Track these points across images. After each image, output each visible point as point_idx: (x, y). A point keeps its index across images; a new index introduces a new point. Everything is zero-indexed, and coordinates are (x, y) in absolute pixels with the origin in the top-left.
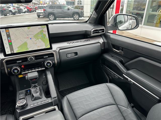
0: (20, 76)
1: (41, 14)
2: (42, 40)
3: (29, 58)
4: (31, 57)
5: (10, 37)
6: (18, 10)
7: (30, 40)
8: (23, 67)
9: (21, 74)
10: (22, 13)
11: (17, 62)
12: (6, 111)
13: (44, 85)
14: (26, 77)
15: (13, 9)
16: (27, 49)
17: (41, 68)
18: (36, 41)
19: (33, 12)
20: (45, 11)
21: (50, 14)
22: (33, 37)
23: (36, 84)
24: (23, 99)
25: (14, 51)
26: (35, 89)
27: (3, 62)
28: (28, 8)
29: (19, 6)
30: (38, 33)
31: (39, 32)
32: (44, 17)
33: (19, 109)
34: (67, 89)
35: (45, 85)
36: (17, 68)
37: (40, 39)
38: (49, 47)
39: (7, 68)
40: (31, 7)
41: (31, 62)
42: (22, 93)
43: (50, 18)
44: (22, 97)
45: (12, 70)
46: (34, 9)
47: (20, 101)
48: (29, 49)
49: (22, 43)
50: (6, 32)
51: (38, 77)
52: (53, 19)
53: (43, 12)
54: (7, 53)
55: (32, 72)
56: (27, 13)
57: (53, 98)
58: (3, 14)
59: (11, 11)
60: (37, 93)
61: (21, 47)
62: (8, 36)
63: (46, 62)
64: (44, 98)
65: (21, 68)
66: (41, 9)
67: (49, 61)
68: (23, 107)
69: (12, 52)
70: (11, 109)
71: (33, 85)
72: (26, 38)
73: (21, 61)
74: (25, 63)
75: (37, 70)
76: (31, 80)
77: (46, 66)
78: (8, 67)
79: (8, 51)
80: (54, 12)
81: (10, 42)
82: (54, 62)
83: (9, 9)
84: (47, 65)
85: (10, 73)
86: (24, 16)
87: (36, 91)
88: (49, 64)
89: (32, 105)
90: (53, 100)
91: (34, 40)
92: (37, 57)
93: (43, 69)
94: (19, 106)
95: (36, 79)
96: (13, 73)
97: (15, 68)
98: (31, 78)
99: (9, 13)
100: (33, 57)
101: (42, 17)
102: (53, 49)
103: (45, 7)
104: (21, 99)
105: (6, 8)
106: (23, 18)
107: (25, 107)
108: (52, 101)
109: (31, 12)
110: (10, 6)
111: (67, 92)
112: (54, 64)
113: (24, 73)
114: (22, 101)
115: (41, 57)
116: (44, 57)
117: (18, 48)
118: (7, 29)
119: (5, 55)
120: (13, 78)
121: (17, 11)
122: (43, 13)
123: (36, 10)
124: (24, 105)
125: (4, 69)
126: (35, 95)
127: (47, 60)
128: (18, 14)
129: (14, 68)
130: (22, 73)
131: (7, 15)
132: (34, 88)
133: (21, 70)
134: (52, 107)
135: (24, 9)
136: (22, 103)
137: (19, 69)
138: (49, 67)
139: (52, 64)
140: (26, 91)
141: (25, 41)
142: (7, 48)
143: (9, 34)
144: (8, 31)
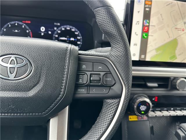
0: (132, 117)
4: (182, 79)
5: (149, 19)
7: (185, 36)
16: (174, 56)
25: (145, 57)
49: (169, 40)
50: (145, 4)
69: (143, 57)
72: (179, 29)
79: (134, 55)
117: (157, 50)
141: (175, 37)
142: (135, 45)
143: (150, 11)
144: (150, 3)
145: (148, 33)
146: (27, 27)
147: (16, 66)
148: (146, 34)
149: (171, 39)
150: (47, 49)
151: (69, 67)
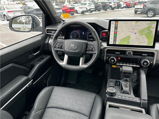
0: (113, 66)
1: (139, 10)
2: (146, 36)
3: (128, 52)
4: (130, 51)
5: (117, 30)
6: (118, 5)
7: (134, 34)
8: (119, 58)
9: (115, 64)
10: (120, 8)
11: (116, 53)
12: (92, 90)
13: (133, 82)
14: (121, 69)
15: (113, 4)
16: (129, 43)
17: (136, 65)
18: (139, 36)
19: (131, 7)
20: (144, 7)
21: (150, 10)
22: (138, 32)
23: (128, 79)
24: (112, 87)
25: (116, 43)
26: (126, 83)
27: (104, 50)
28: (127, 4)
29: (119, 2)
30: (144, 29)
31: (146, 28)
32: (141, 13)
33: (108, 94)
34: (153, 97)
35: (135, 83)
36: (114, 58)
37: (145, 35)
38: (152, 45)
39: (106, 56)
40: (130, 2)
41: (129, 57)
42: (112, 82)
43: (149, 14)
44: (112, 85)
45: (110, 59)
46: (132, 5)
47: (110, 88)
48: (130, 43)
49: (126, 36)
50: (115, 24)
51: (132, 72)
52: (151, 16)
53: (142, 7)
54: (110, 43)
55: (126, 66)
56: (125, 8)
57: (143, 100)
58: (104, 9)
59: (111, 6)
60: (126, 87)
61: (123, 39)
62: (116, 28)
63: (143, 61)
64: (132, 95)
65: (117, 59)
66: (141, 4)
67: (147, 60)
68: (112, 94)
69: (115, 43)
70: (96, 90)
71: (125, 78)
72: (131, 32)
73: (119, 53)
74: (122, 56)
75: (132, 65)
76: (124, 73)
77: (142, 65)
78: (108, 56)
79: (111, 42)
80: (155, 8)
81: (115, 33)
82: (152, 62)
83: (110, 4)
84: (143, 63)
85: (107, 61)
86: (121, 11)
87: (126, 85)
88: (145, 63)
89: (120, 97)
90: (142, 102)
91: (138, 35)
92: (135, 53)
93: (137, 66)
94: (109, 92)
95: (130, 73)
96: (110, 62)
97: (113, 58)
98: (125, 72)
99: (109, 8)
100: (131, 52)
101: (139, 13)
102: (155, 48)
103: (146, 2)
104: (111, 86)
105: (108, 3)
106: (120, 13)
107: (114, 95)
108: (140, 102)
109: (128, 8)
110: (111, 2)
111: (153, 100)
112: (151, 65)
113: (119, 64)
114: (113, 89)
115: (140, 53)
116: (143, 55)
117: (121, 40)
118: (116, 22)
119: (108, 45)
120: (107, 66)
121: (116, 6)
122: (141, 9)
123: (135, 6)
124: (113, 93)
125: (104, 56)
126: (124, 88)
127: (144, 59)
128: (116, 9)
129: (111, 58)
130: (117, 64)
131: (107, 10)
132: (125, 81)
133: (117, 61)
134: (138, 107)
135: (124, 4)
136: (112, 90)
137: (116, 60)
138: (145, 66)
139: (149, 63)
140: (116, 81)
141: (129, 35)
142: (112, 39)
143: (117, 26)
144: (117, 23)
145: (117, 34)
146: (78, 33)
147: (74, 46)
148: (116, 35)
149: (127, 36)
150: (80, 42)
151: (84, 46)
